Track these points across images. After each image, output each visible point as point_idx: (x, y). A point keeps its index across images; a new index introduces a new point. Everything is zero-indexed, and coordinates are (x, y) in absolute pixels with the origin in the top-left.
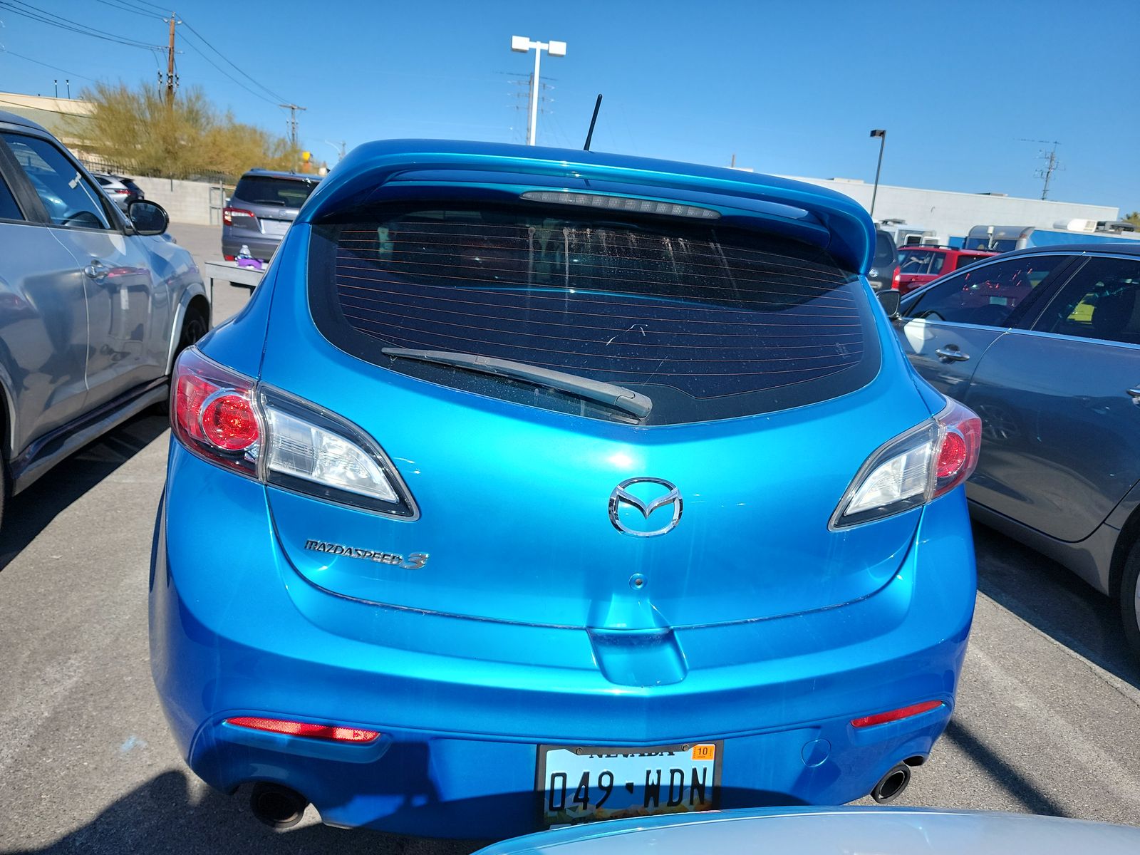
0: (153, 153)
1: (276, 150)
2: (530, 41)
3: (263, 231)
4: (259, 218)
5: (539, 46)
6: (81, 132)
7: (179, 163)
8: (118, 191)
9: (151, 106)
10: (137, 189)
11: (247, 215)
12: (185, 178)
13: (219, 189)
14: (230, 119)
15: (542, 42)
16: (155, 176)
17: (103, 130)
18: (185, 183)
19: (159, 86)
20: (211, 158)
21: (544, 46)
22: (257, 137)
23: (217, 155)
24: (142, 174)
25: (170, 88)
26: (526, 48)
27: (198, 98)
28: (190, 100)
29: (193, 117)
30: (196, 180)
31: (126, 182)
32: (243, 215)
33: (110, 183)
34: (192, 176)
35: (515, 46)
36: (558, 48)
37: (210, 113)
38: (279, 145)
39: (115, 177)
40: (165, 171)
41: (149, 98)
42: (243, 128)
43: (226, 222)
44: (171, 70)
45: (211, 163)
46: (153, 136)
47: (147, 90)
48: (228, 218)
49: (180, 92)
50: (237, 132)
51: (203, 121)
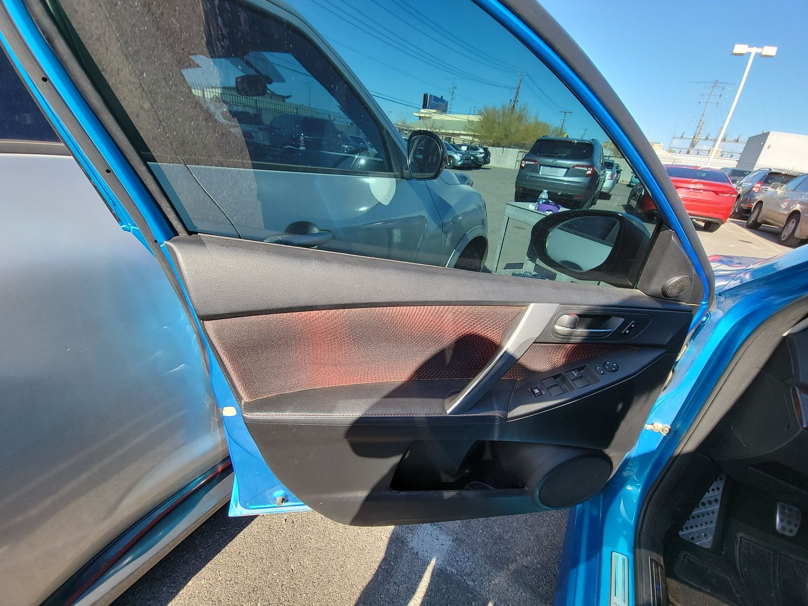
0: (499, 136)
1: (552, 133)
2: (749, 47)
3: (540, 173)
4: (540, 165)
5: (755, 50)
6: (474, 129)
7: (508, 140)
8: (481, 153)
9: (504, 114)
10: (489, 152)
11: (534, 163)
12: (509, 147)
13: (522, 152)
14: (536, 118)
15: (757, 47)
16: (497, 147)
17: (482, 127)
18: (509, 149)
19: (508, 106)
20: (523, 137)
21: (759, 50)
22: (546, 126)
23: (526, 136)
24: (493, 146)
25: (514, 106)
26: (744, 52)
27: (524, 109)
28: (520, 110)
29: (520, 118)
30: (514, 148)
31: (485, 149)
32: (532, 163)
33: (479, 149)
34: (512, 146)
35: (735, 51)
36: (770, 51)
37: (528, 116)
38: (555, 130)
39: (481, 147)
40: (502, 144)
41: (503, 111)
42: (540, 123)
43: (521, 166)
44: (516, 98)
45: (522, 140)
46: (501, 128)
47: (504, 107)
48: (523, 165)
49: (517, 108)
50: (538, 124)
51: (524, 120)
